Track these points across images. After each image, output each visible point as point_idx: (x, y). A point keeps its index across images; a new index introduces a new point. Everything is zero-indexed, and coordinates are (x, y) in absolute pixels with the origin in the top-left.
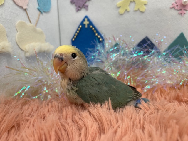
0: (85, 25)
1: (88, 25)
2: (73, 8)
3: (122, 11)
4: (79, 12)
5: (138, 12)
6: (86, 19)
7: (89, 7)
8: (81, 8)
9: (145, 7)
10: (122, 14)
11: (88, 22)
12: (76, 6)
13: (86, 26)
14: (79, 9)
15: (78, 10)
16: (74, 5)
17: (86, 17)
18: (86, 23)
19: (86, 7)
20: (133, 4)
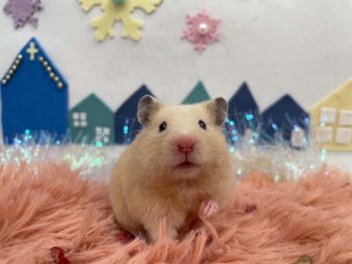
0: (29, 55)
1: (36, 55)
2: (8, 21)
3: (99, 35)
4: (19, 29)
5: (128, 41)
6: (32, 44)
7: (40, 22)
8: (24, 23)
9: (139, 33)
10: (100, 42)
11: (36, 51)
12: (14, 18)
13: (32, 58)
14: (20, 24)
15: (17, 27)
16: (10, 16)
17: (33, 40)
18: (32, 51)
19: (35, 23)
20: (118, 25)
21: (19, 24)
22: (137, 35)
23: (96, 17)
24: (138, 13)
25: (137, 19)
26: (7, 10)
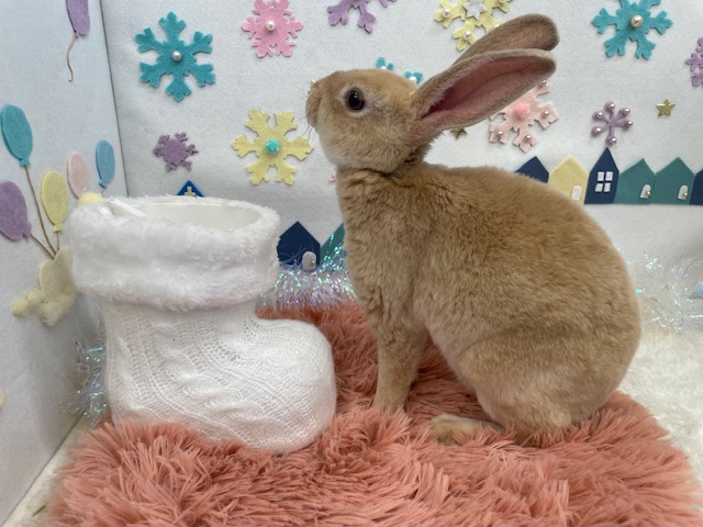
2: (160, 163)
3: (254, 179)
4: (173, 172)
5: (282, 185)
6: (189, 188)
7: (193, 167)
8: (176, 166)
9: (293, 178)
10: (256, 185)
11: (193, 194)
12: (166, 161)
15: (170, 169)
16: (161, 159)
17: (189, 184)
19: (188, 166)
20: (273, 170)
21: (172, 166)
22: (291, 179)
23: (250, 162)
24: (291, 160)
25: (290, 164)
26: (157, 152)
